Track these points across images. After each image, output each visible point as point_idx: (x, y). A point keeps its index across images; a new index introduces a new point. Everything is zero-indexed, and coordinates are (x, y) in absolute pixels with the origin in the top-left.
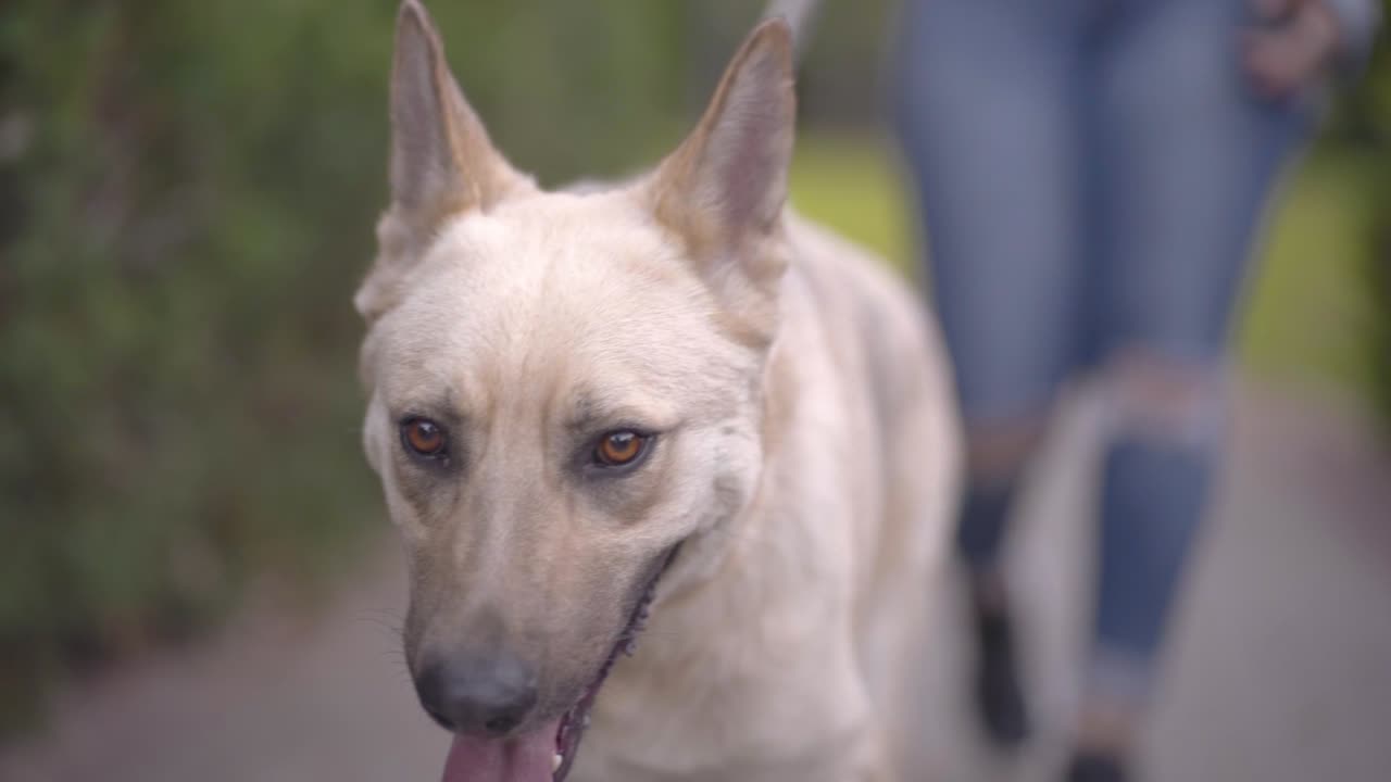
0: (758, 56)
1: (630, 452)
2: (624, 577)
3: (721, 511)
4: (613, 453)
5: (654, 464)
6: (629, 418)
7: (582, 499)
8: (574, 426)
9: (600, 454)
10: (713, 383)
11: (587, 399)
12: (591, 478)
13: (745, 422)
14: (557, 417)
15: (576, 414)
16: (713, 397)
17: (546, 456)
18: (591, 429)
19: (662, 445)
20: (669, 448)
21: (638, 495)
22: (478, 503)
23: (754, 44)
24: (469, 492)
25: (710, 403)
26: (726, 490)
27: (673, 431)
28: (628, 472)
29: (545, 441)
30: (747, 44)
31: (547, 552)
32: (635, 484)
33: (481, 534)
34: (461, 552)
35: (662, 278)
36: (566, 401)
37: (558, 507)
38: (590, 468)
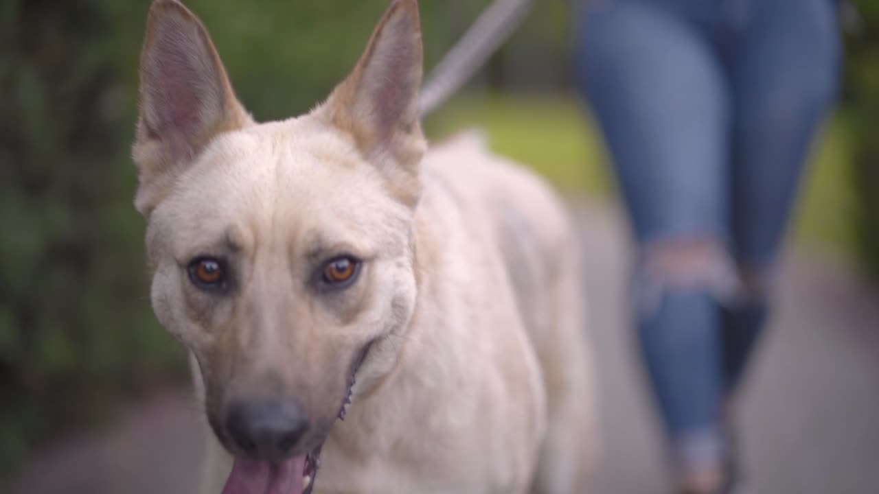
0: (396, 18)
1: (347, 273)
2: (346, 358)
3: (395, 322)
4: (337, 275)
5: (362, 282)
6: (344, 249)
7: (318, 304)
8: (312, 255)
9: (328, 275)
10: (390, 230)
11: (318, 239)
12: (324, 292)
13: (405, 259)
14: (299, 250)
15: (313, 247)
16: (391, 239)
17: (293, 276)
18: (322, 257)
19: (365, 269)
20: (369, 272)
21: (353, 303)
22: (252, 309)
23: (393, 10)
24: (242, 302)
25: (390, 243)
26: (398, 305)
27: (372, 259)
28: (347, 287)
29: (292, 267)
30: (388, 10)
31: (302, 335)
32: (352, 294)
33: (256, 327)
34: (244, 339)
35: (347, 165)
36: (304, 240)
37: (304, 308)
38: (321, 284)
